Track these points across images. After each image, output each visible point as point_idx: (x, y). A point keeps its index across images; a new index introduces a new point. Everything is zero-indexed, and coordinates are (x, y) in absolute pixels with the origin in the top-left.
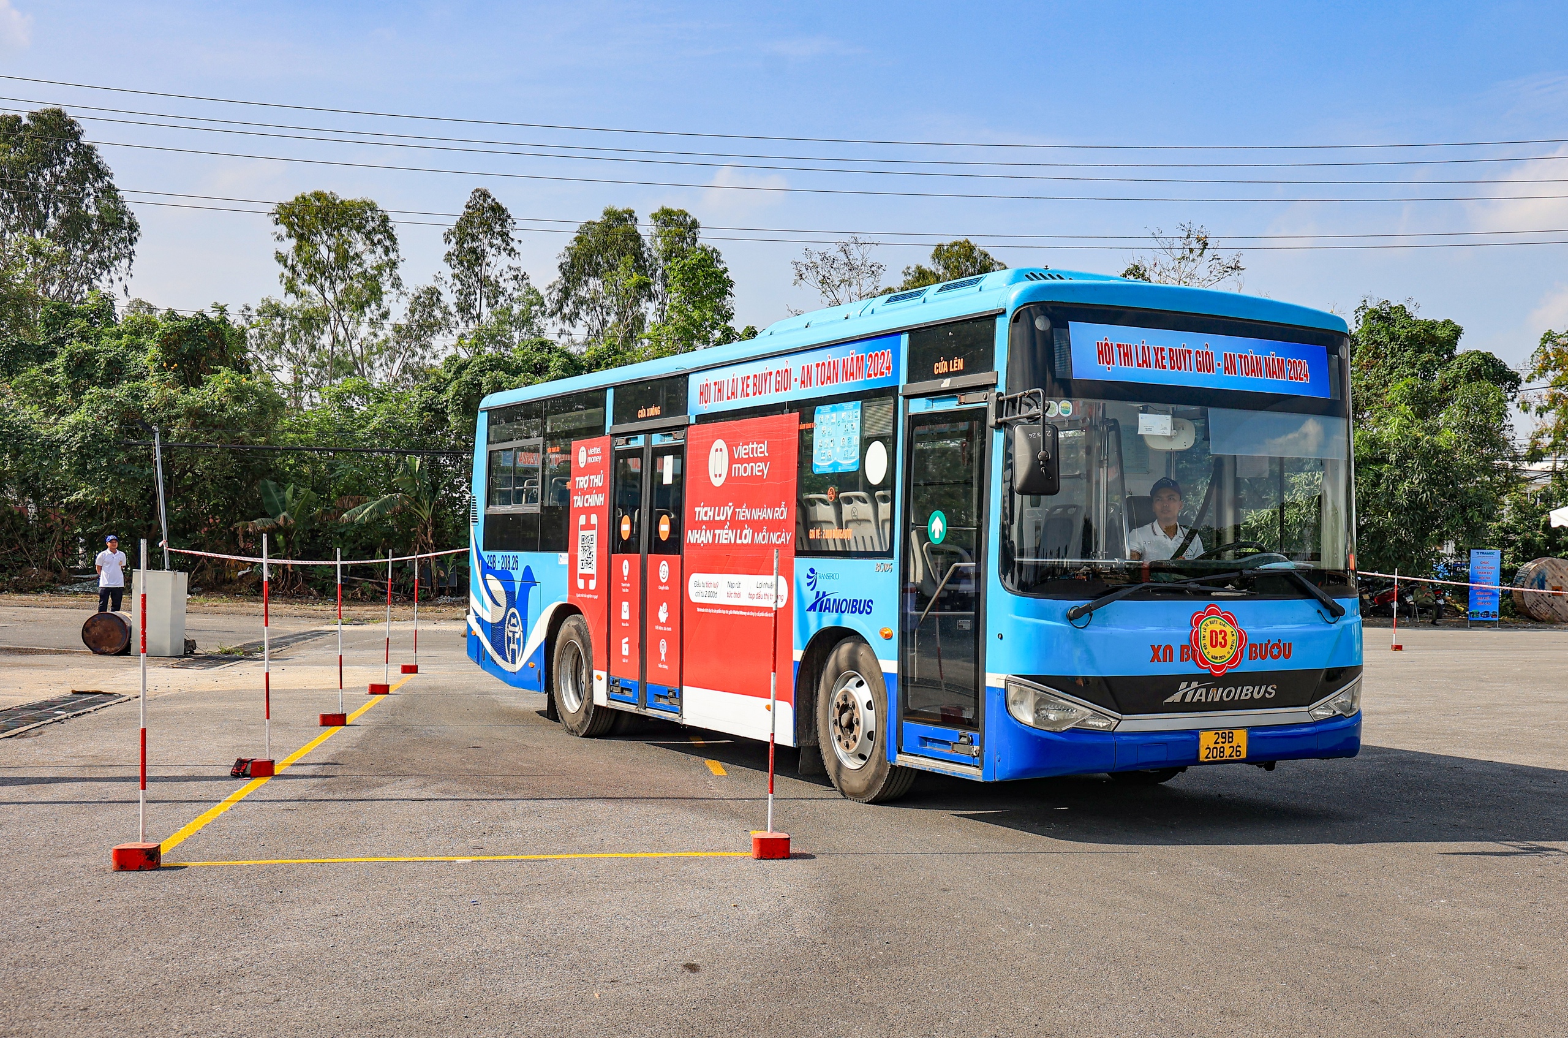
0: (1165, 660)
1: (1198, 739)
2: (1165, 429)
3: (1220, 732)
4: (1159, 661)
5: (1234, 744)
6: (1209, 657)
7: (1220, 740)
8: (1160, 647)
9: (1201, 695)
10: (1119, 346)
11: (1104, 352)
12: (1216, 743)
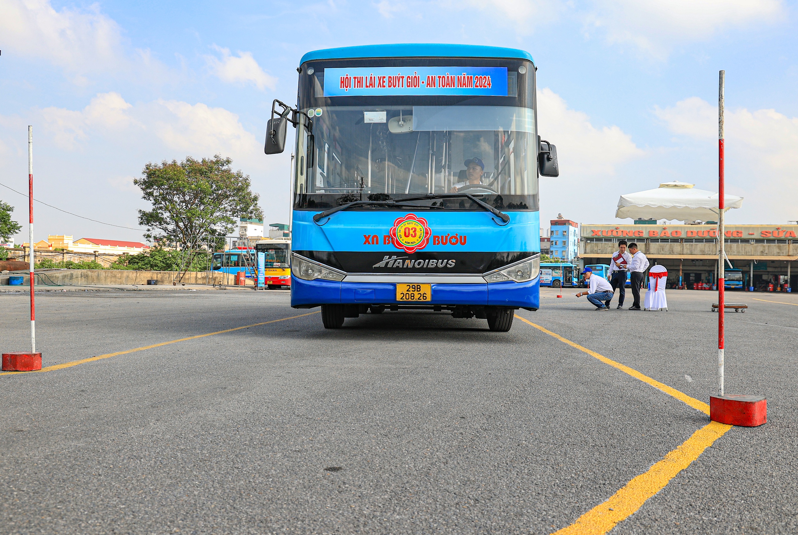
0: (373, 243)
1: (396, 289)
2: (382, 119)
3: (411, 285)
4: (369, 243)
5: (422, 292)
6: (404, 242)
7: (411, 289)
8: (369, 236)
9: (399, 263)
10: (355, 78)
11: (345, 82)
12: (408, 291)
